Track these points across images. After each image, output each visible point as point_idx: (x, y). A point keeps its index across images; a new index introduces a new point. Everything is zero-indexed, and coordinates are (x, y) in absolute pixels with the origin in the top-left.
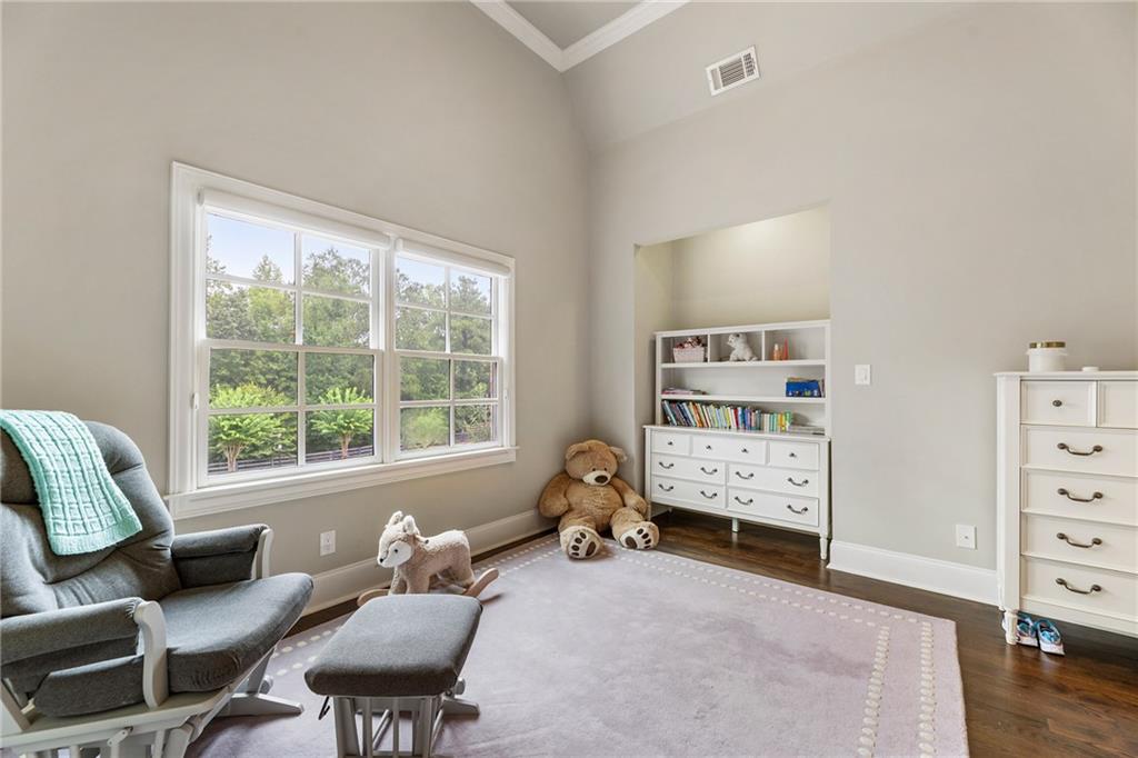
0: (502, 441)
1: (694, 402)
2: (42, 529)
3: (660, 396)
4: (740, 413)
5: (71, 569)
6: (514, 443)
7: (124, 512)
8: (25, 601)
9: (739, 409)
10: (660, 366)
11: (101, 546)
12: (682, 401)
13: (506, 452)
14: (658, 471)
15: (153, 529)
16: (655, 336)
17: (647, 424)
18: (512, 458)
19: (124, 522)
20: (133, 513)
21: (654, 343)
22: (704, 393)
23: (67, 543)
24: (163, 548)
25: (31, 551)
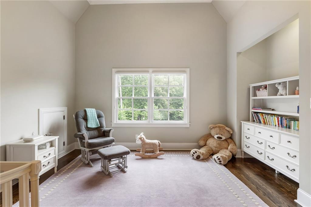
0: (185, 121)
1: (262, 113)
2: (87, 123)
3: (252, 110)
4: (280, 119)
5: (90, 129)
6: (189, 122)
7: (98, 123)
8: (81, 131)
9: (280, 117)
10: (252, 98)
11: (94, 127)
12: (258, 113)
13: (186, 124)
14: (245, 140)
15: (101, 126)
16: (250, 86)
17: (242, 121)
18: (188, 126)
19: (98, 125)
20: (99, 124)
21: (249, 89)
22: (273, 110)
23: (89, 126)
24: (102, 130)
25: (85, 126)
